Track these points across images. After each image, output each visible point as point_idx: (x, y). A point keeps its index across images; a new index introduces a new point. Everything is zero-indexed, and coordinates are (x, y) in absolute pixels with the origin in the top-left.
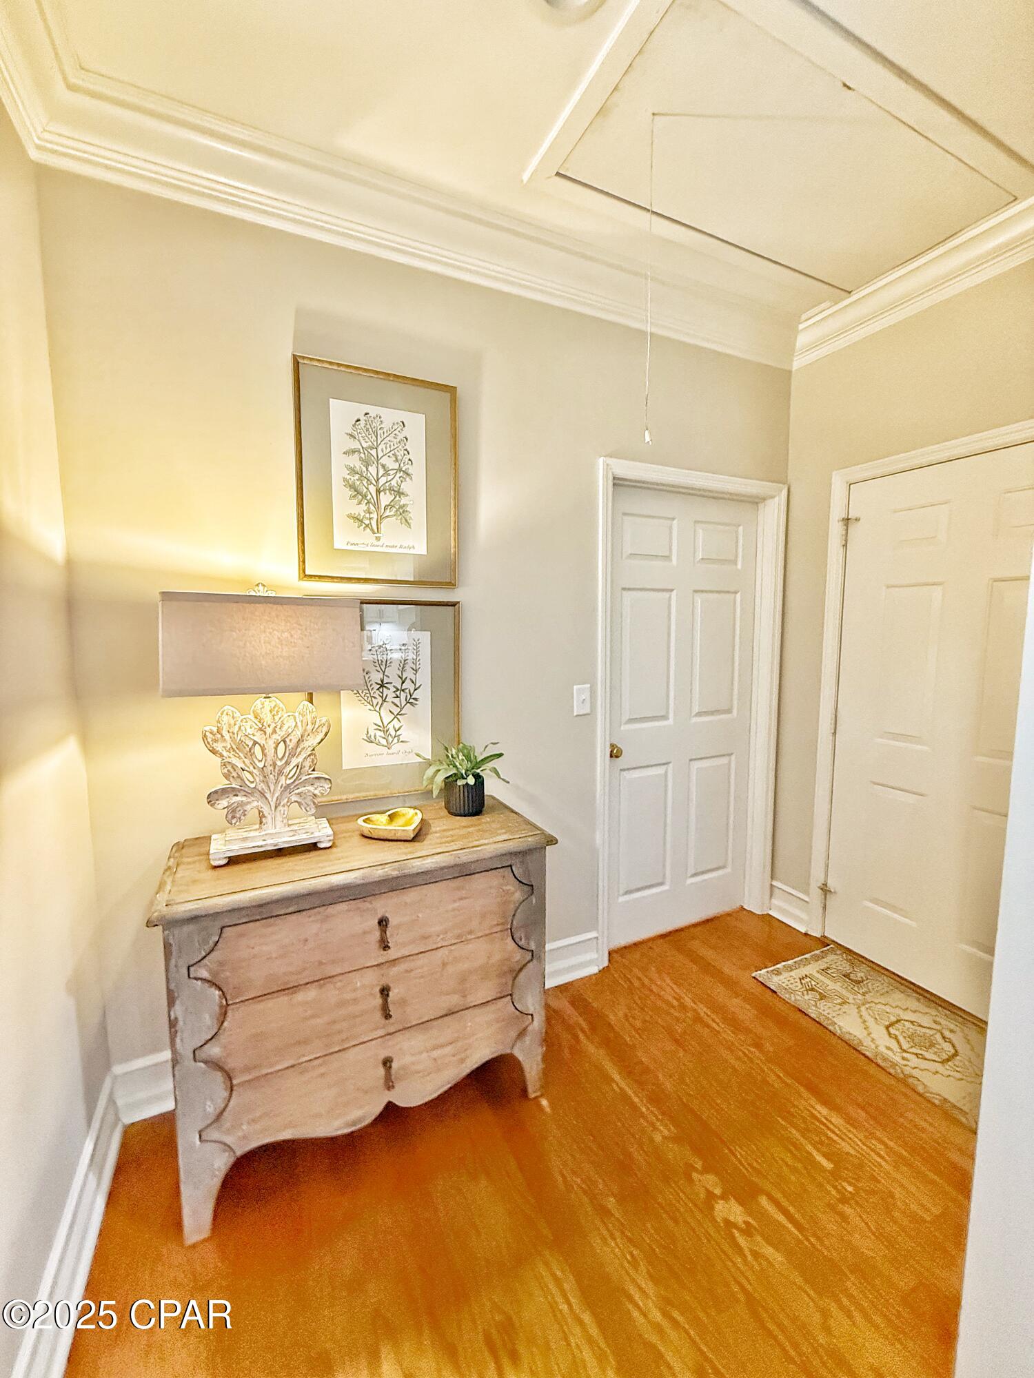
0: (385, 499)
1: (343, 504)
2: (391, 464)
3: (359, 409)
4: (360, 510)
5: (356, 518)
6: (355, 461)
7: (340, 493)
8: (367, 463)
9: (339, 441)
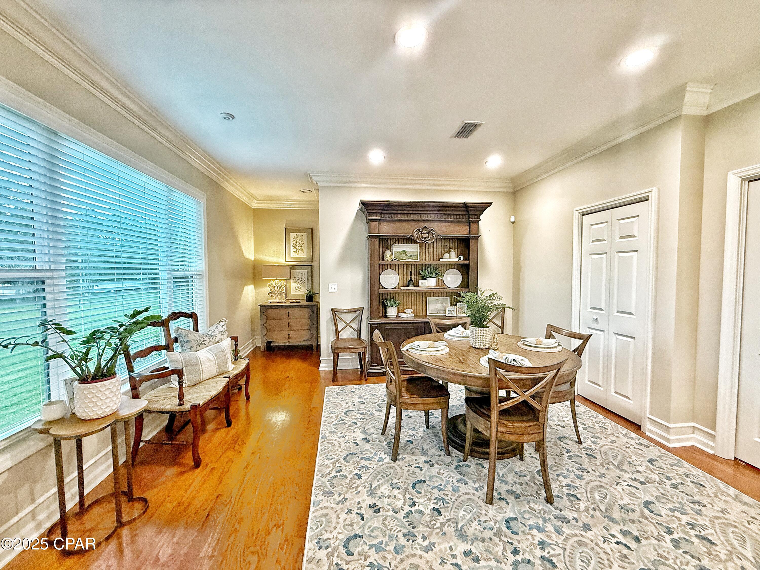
0: (299, 248)
1: (292, 249)
2: (300, 242)
3: (295, 234)
4: (295, 250)
5: (295, 252)
6: (294, 242)
7: (292, 248)
8: (296, 242)
9: (292, 239)
